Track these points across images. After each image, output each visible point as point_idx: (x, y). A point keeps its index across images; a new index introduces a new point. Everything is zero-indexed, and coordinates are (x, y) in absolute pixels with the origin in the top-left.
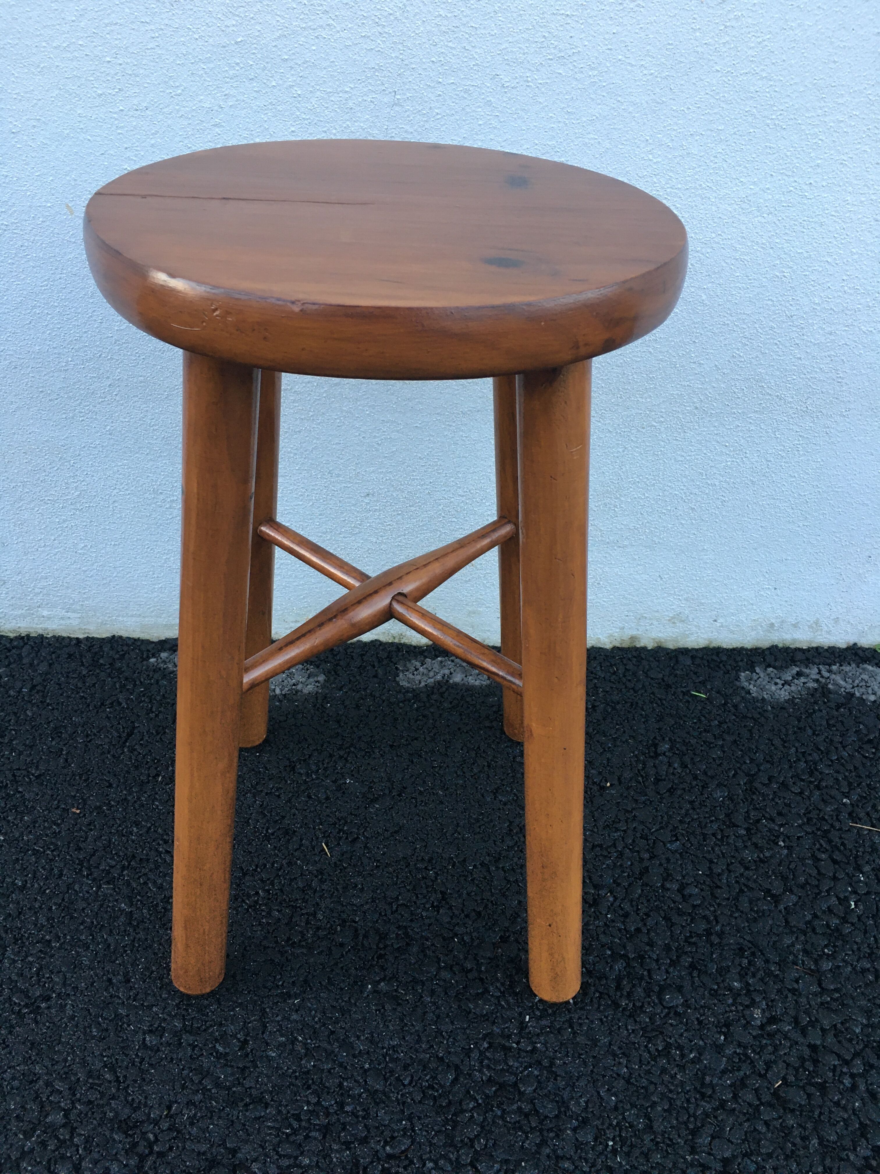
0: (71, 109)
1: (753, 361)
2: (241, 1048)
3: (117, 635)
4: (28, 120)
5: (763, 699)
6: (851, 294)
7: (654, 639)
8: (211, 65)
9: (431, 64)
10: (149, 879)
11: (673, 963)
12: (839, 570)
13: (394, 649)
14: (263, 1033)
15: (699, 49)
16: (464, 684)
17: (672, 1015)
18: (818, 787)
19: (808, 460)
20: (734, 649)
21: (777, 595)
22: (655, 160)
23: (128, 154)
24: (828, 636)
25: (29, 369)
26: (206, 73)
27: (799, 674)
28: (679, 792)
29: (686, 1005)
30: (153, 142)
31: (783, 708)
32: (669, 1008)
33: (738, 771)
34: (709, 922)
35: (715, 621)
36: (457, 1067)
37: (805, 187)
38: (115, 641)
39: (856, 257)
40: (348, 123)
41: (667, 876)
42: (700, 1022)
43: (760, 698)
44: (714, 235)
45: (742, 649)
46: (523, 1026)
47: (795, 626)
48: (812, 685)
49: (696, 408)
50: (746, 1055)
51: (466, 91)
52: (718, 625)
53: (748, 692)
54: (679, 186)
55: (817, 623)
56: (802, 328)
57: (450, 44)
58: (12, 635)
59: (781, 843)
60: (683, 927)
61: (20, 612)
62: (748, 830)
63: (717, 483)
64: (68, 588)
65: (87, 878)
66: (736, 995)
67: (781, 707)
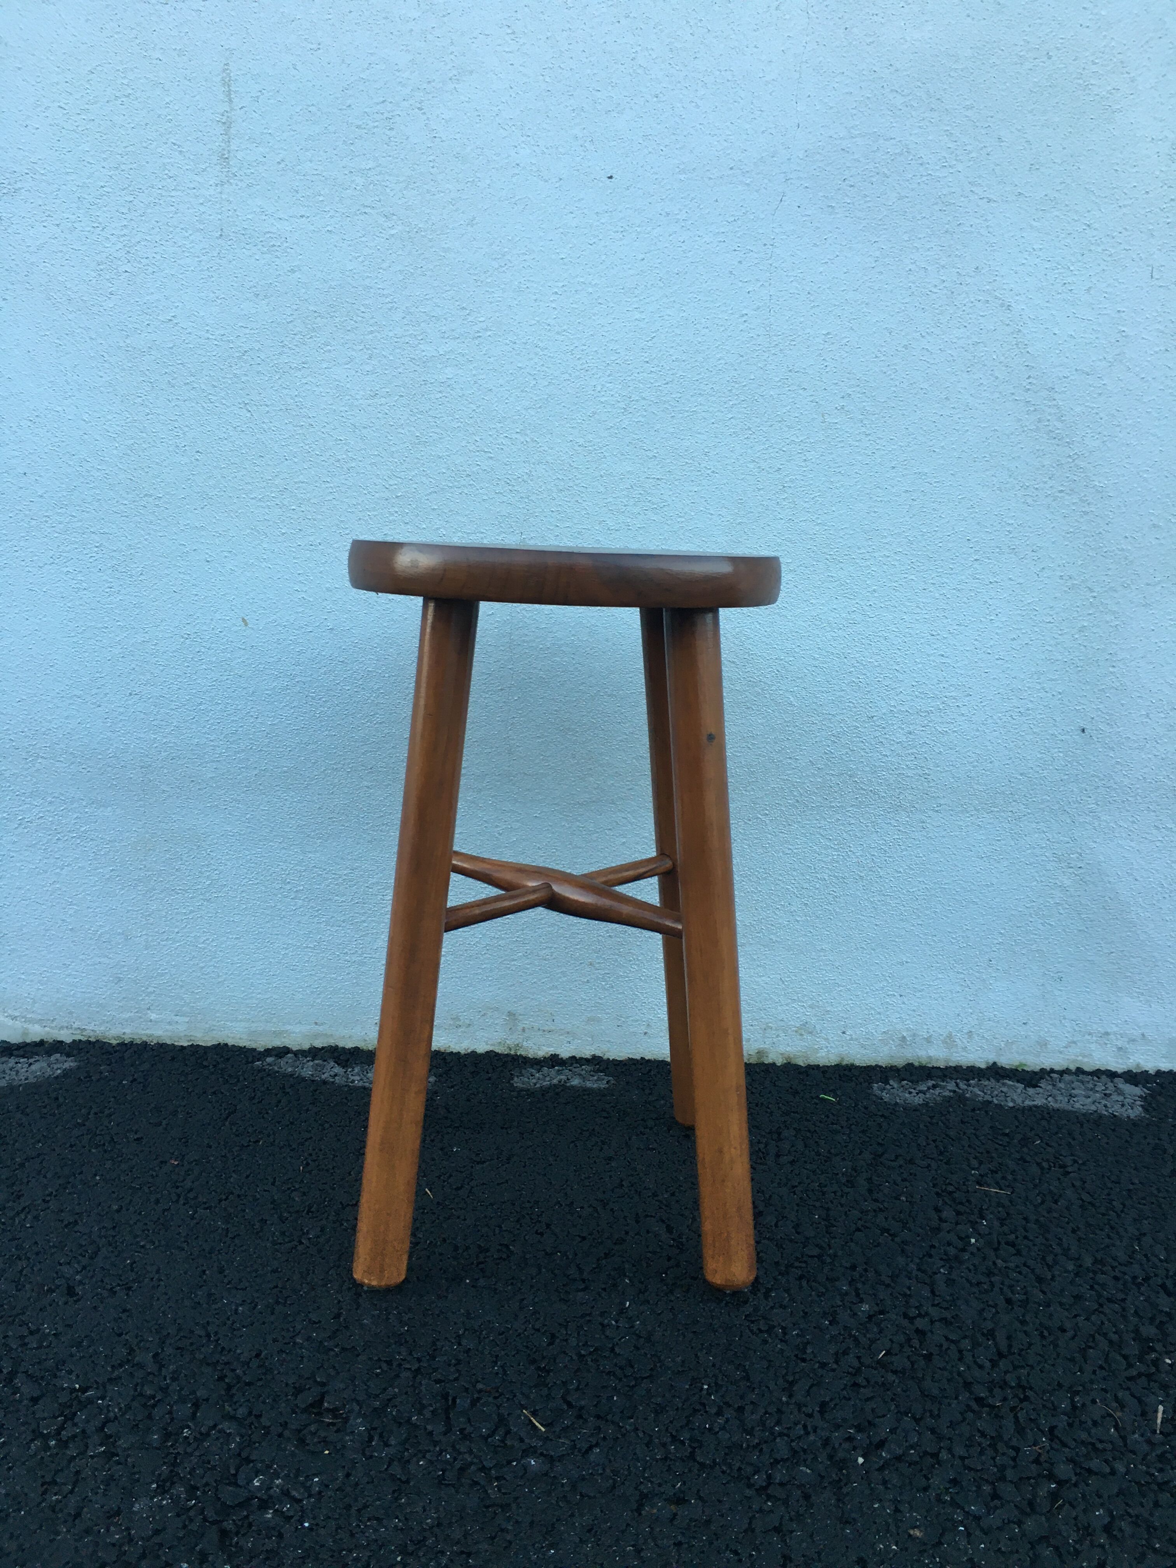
0: (259, 544)
1: (844, 757)
3: (222, 1042)
4: (222, 551)
5: (897, 1104)
7: (782, 1054)
8: (375, 513)
12: (962, 976)
13: (509, 1059)
16: (581, 1087)
18: (946, 1163)
19: (911, 855)
20: (868, 1067)
21: (904, 1003)
23: (301, 579)
24: (964, 1054)
25: (186, 760)
27: (934, 1087)
31: (916, 1110)
35: (844, 1033)
37: (867, 608)
38: (221, 1049)
39: (920, 666)
43: (893, 1103)
45: (876, 1066)
47: (928, 1040)
48: (947, 1093)
51: (579, 533)
52: (848, 1038)
53: (881, 1098)
55: (950, 1036)
56: (884, 728)
58: (114, 1042)
59: (903, 1199)
61: (129, 1014)
63: (827, 878)
64: (182, 986)
67: (913, 1109)
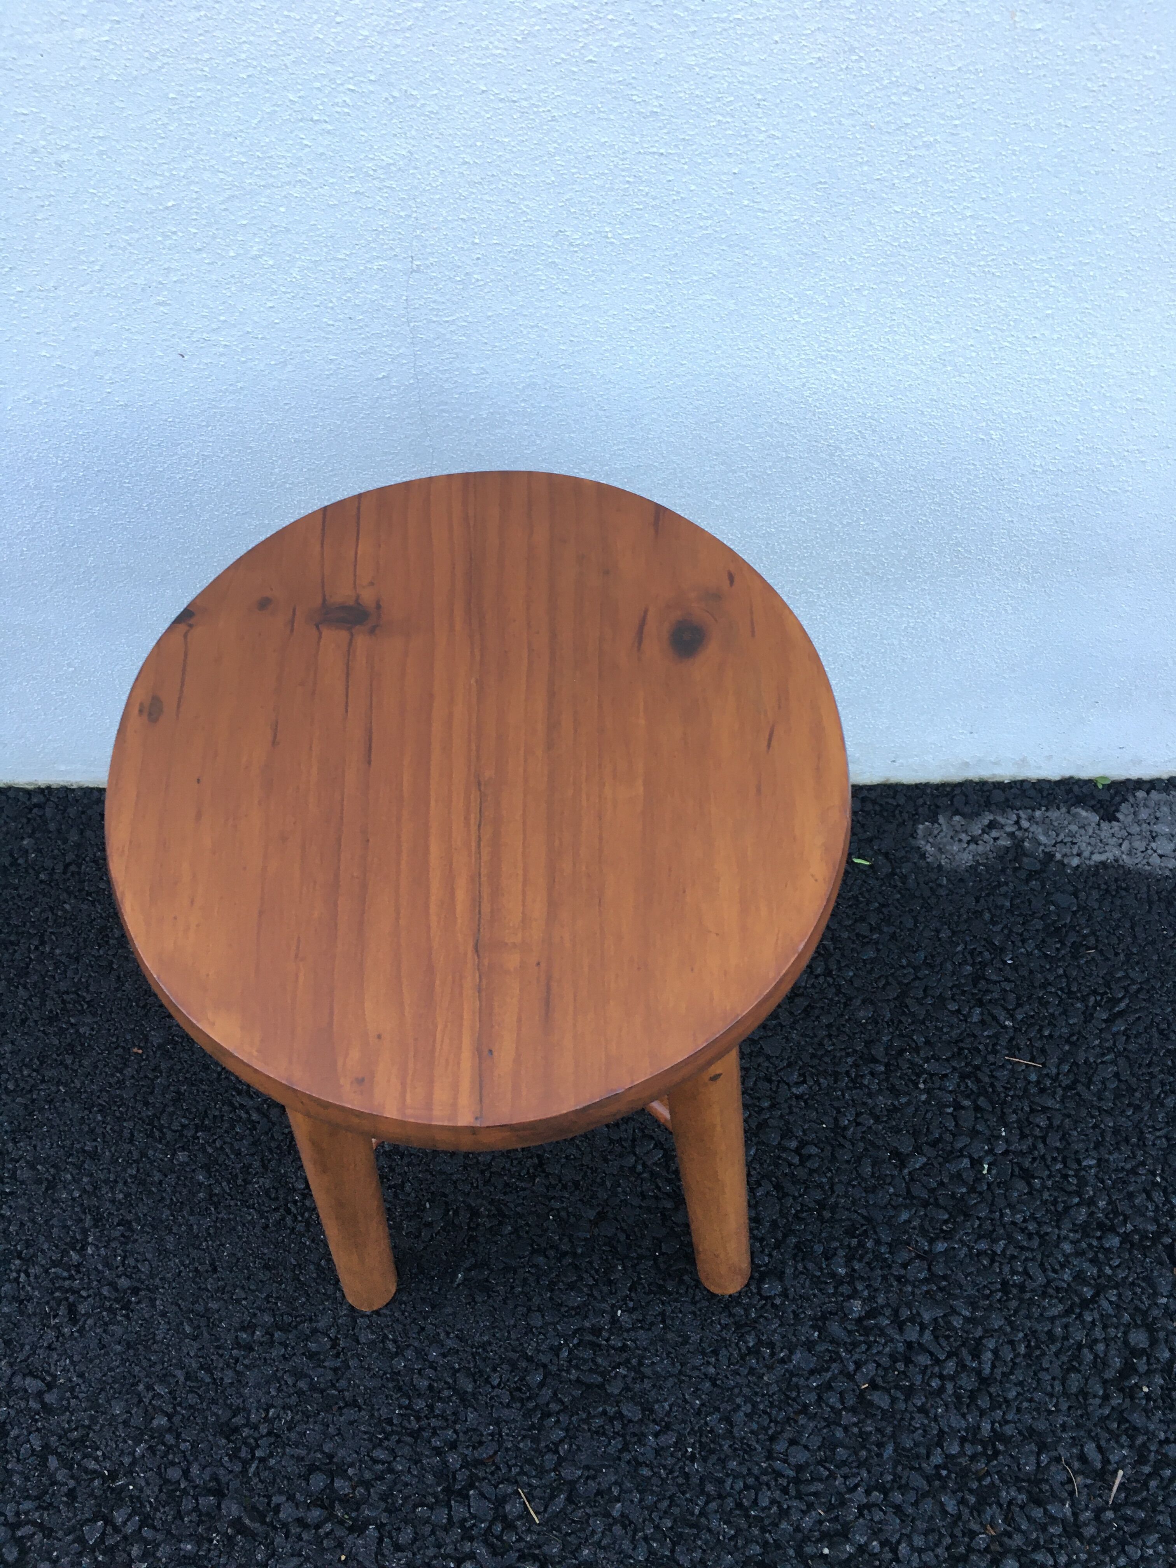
2: (333, 1347)
5: (940, 866)
6: (1088, 454)
9: (460, 222)
10: (225, 1143)
11: (777, 1246)
14: (353, 1329)
15: (869, 187)
17: (768, 1307)
18: (980, 1003)
20: (917, 786)
22: (803, 321)
26: (130, 245)
27: (992, 825)
28: (817, 1012)
29: (784, 1294)
30: (74, 325)
31: (961, 880)
32: (767, 1298)
33: (890, 979)
34: (825, 1192)
35: (894, 762)
36: (545, 1366)
40: (349, 295)
41: (787, 1133)
42: (796, 1315)
43: (936, 865)
44: (890, 399)
45: (927, 785)
46: (614, 1320)
47: (996, 763)
48: (1006, 842)
49: (868, 574)
50: (837, 1353)
52: (898, 765)
53: (923, 856)
54: (839, 348)
57: (487, 197)
59: (922, 1086)
60: (795, 1198)
62: (887, 1065)
65: (160, 1142)
66: (839, 1282)
67: (958, 879)
